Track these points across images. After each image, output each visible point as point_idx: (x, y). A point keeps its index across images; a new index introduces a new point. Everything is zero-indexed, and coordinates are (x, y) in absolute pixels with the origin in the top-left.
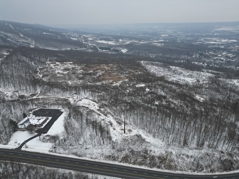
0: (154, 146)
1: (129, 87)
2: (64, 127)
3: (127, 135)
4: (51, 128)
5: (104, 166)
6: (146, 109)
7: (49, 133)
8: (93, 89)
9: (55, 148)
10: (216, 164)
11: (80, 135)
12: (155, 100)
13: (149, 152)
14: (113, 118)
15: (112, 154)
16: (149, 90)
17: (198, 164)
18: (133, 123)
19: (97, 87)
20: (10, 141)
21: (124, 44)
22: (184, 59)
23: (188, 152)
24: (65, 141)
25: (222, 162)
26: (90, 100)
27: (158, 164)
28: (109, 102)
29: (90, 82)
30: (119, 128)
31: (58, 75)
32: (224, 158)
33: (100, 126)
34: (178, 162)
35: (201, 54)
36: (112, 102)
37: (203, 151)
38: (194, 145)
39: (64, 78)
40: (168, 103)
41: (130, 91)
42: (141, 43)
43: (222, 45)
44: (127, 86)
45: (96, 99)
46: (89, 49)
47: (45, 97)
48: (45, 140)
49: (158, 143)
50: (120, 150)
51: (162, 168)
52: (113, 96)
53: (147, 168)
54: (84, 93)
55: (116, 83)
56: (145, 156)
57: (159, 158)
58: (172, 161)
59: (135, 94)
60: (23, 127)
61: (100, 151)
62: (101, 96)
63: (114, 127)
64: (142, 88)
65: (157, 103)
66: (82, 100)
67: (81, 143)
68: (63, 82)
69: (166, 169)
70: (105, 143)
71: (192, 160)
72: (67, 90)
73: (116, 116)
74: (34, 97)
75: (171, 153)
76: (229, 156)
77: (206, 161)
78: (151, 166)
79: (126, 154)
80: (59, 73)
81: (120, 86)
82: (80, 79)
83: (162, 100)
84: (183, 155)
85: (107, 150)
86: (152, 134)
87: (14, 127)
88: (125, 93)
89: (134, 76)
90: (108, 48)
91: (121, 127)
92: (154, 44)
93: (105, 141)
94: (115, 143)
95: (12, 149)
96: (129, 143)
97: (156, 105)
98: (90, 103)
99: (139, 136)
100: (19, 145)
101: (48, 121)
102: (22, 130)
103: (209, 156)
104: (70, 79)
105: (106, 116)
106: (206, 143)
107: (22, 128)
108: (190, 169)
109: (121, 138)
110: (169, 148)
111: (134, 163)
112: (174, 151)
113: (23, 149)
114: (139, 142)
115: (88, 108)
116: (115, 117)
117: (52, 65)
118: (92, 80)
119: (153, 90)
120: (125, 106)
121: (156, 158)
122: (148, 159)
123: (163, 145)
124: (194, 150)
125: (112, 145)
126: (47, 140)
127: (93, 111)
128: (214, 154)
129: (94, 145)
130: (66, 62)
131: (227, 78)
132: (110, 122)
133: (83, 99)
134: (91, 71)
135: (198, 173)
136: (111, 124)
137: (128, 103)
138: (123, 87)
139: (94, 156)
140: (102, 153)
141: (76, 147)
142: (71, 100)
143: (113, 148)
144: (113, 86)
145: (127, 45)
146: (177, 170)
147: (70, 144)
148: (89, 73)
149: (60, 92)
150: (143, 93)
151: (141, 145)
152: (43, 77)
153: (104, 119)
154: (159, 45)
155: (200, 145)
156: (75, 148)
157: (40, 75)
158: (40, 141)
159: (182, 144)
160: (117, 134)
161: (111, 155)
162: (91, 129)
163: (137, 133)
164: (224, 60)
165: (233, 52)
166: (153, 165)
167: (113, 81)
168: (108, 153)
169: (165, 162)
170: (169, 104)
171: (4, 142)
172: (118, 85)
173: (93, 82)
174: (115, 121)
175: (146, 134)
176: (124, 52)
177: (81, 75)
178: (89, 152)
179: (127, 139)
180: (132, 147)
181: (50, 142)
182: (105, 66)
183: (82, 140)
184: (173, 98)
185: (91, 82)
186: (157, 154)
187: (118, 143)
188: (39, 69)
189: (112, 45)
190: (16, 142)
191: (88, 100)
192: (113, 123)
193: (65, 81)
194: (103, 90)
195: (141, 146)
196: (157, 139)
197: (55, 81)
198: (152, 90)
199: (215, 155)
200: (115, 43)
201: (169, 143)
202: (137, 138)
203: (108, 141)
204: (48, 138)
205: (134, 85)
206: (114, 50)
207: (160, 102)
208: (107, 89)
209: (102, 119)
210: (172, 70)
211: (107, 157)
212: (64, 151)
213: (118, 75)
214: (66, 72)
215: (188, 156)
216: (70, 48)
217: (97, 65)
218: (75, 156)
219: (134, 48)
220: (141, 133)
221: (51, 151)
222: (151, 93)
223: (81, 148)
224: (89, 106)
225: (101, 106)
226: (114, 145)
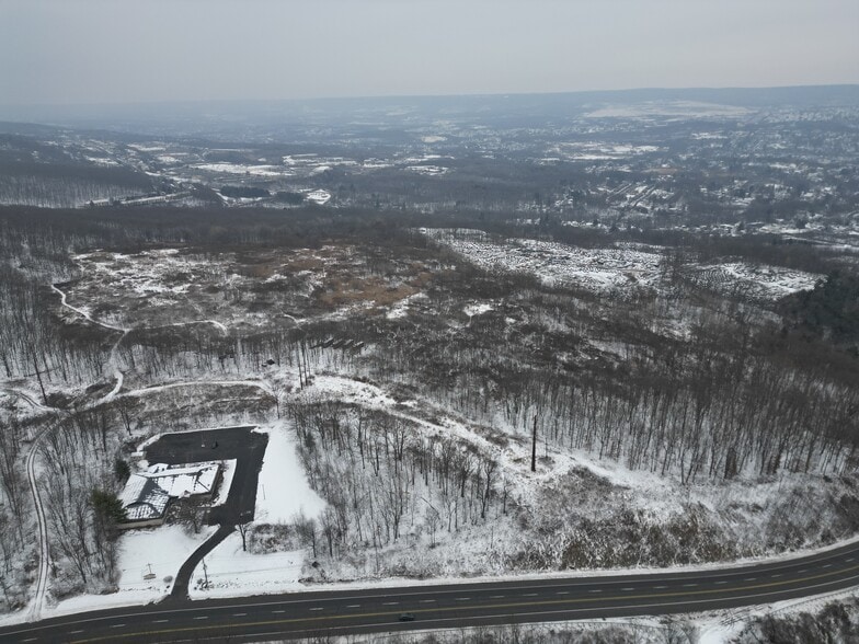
0: (645, 496)
1: (445, 317)
3: (546, 477)
4: (258, 496)
7: (261, 518)
9: (316, 565)
10: (828, 518)
13: (636, 518)
14: (467, 428)
15: (528, 548)
16: (513, 321)
20: (119, 575)
21: (311, 174)
23: (747, 496)
24: (340, 534)
25: (840, 508)
26: (344, 377)
27: (679, 551)
28: (415, 377)
29: (296, 316)
30: (506, 457)
31: (157, 302)
32: (840, 495)
34: (731, 532)
35: (577, 196)
36: (426, 374)
38: (748, 471)
40: (594, 355)
42: (365, 165)
43: (622, 162)
44: (435, 316)
45: (364, 372)
46: (186, 196)
47: (159, 389)
48: (257, 547)
49: (651, 485)
50: (546, 530)
51: (694, 562)
52: (416, 355)
53: (651, 570)
55: (391, 308)
56: (632, 533)
57: (674, 530)
58: (712, 532)
60: (145, 512)
61: (480, 545)
62: (374, 358)
63: (487, 456)
64: (487, 315)
65: (565, 360)
66: (312, 380)
68: (193, 326)
69: (707, 560)
70: (490, 514)
71: (767, 517)
72: (231, 354)
73: (473, 420)
74: (110, 397)
75: (701, 506)
76: (847, 489)
78: (659, 560)
79: (572, 538)
80: (151, 294)
81: (413, 318)
82: (253, 307)
83: (572, 348)
84: (736, 507)
85: (504, 536)
87: (111, 520)
90: (258, 188)
91: (508, 452)
92: (413, 168)
94: (520, 509)
95: (151, 603)
96: (565, 501)
97: (567, 366)
98: (350, 386)
99: (583, 473)
100: (172, 585)
101: (229, 476)
102: (148, 527)
103: (801, 496)
104: (216, 313)
105: (438, 424)
107: (146, 516)
108: (771, 546)
109: (533, 489)
110: (691, 495)
111: (608, 565)
112: (709, 500)
113: (195, 593)
114: (594, 492)
115: (353, 405)
116: (470, 421)
117: (100, 266)
118: (300, 307)
119: (526, 319)
121: (664, 534)
122: (644, 540)
123: (669, 489)
124: (760, 486)
125: (515, 518)
126: (269, 542)
127: (380, 414)
128: (811, 488)
129: (453, 529)
130: (148, 249)
131: (702, 261)
134: (278, 276)
135: (794, 554)
136: (473, 449)
139: (468, 568)
140: (490, 550)
141: (391, 546)
142: (272, 389)
143: (524, 525)
144: (389, 321)
145: (320, 175)
146: (736, 556)
147: (363, 544)
148: (272, 284)
151: (606, 499)
152: (95, 315)
153: (436, 436)
154: (433, 171)
155: (769, 469)
156: (392, 552)
157: (77, 310)
158: (247, 554)
161: (524, 550)
163: (574, 464)
164: (649, 208)
165: (663, 182)
166: (664, 557)
167: (377, 304)
168: (513, 545)
169: (697, 540)
171: (102, 586)
173: (309, 315)
174: (480, 437)
175: (601, 462)
176: (322, 203)
177: (249, 295)
178: (445, 556)
179: (551, 488)
180: (579, 511)
181: (289, 547)
182: (311, 253)
184: (599, 340)
185: (302, 317)
186: (664, 519)
187: (529, 506)
188: (55, 285)
189: (266, 176)
190: (151, 577)
191: (338, 378)
192: (476, 442)
193: (199, 321)
194: (365, 339)
195: (605, 503)
196: (643, 473)
197: (156, 325)
198: (522, 320)
200: (275, 171)
202: (582, 480)
204: (266, 536)
205: (456, 310)
208: (377, 334)
209: (431, 438)
210: (532, 251)
211: (513, 561)
212: (353, 568)
213: (383, 282)
214: (181, 288)
215: (756, 508)
216: (105, 197)
217: (282, 253)
218: (403, 578)
219: (352, 186)
220: (581, 460)
221: (310, 580)
222: (527, 330)
223: (413, 547)
224: (356, 397)
225: (399, 393)
226: (520, 517)
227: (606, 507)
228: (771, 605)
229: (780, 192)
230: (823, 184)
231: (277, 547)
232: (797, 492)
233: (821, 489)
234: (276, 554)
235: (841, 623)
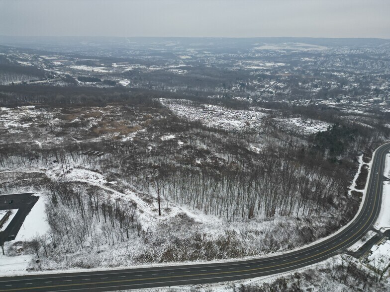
0: (209, 227)
1: (151, 141)
2: (47, 222)
3: (164, 218)
4: (22, 228)
5: (136, 274)
6: (186, 172)
7: (18, 238)
8: (90, 151)
9: (38, 262)
10: (294, 237)
12: (195, 158)
13: (202, 238)
14: (136, 195)
15: (146, 252)
16: (182, 143)
17: (272, 241)
18: (169, 197)
19: (94, 146)
21: (123, 72)
22: (220, 94)
23: (257, 227)
24: (55, 246)
25: (301, 232)
26: (87, 169)
27: (218, 253)
28: (123, 170)
29: (78, 139)
30: (149, 209)
31: (12, 131)
32: (302, 226)
33: (118, 210)
34: (245, 244)
35: (242, 85)
36: (128, 168)
37: (276, 222)
38: (262, 215)
39: (25, 135)
40: (214, 160)
41: (152, 147)
42: (150, 68)
43: (267, 70)
44: (146, 141)
45: (98, 167)
46: (59, 80)
49: (213, 222)
50: (157, 244)
51: (224, 258)
52: (128, 159)
53: (203, 262)
54: (72, 160)
55: (127, 136)
56: (198, 245)
57: (219, 243)
58: (236, 244)
59: (162, 152)
61: (123, 251)
62: (107, 160)
63: (140, 208)
64: (171, 140)
65: (199, 162)
66: (71, 171)
67: (88, 245)
68: (26, 143)
69: (231, 257)
70: (131, 236)
71: (264, 236)
72: (37, 157)
73: (140, 191)
75: (234, 232)
76: (307, 223)
77: (281, 234)
78: (208, 257)
79: (169, 247)
80: (11, 127)
81: (135, 141)
82: (58, 135)
83: (205, 156)
84: (250, 232)
85: (136, 247)
86: (203, 209)
88: (147, 151)
89: (155, 123)
90: (96, 78)
91: (151, 206)
92: (172, 70)
93: (129, 234)
94: (147, 234)
96: (170, 229)
97: (198, 165)
98: (88, 174)
99: (183, 216)
101: (11, 217)
103: (283, 227)
104: (39, 137)
105: (123, 193)
106: (277, 210)
108: (263, 250)
109: (156, 224)
110: (231, 226)
111: (183, 259)
112: (238, 228)
114: (184, 225)
115: (85, 183)
116: (139, 191)
118: (82, 135)
119: (189, 142)
120: (151, 173)
121: (213, 245)
122: (203, 248)
123: (221, 224)
124: (264, 222)
125: (143, 238)
126: (19, 250)
127: (96, 188)
128: (289, 223)
129: (111, 244)
130: (20, 105)
131: (283, 117)
132: (131, 201)
133: (72, 169)
134: (77, 120)
135: (273, 254)
136: (135, 205)
137: (155, 167)
138: (140, 143)
139: (114, 262)
140: (127, 254)
141: (78, 252)
142: (51, 175)
143: (146, 241)
144: (122, 143)
145: (127, 72)
146: (245, 255)
147: (65, 251)
148: (73, 123)
149: (24, 162)
150: (175, 149)
151: (189, 229)
153: (119, 198)
154: (180, 72)
155: (270, 214)
156: (78, 255)
158: (4, 257)
159: (247, 217)
160: (148, 219)
162: (102, 218)
163: (180, 212)
164: (274, 92)
165: (283, 80)
166: (210, 256)
167: (121, 134)
168: (139, 251)
169: (228, 248)
170: (217, 162)
172: (132, 139)
173: (85, 139)
174: (140, 199)
175: (194, 211)
176: (125, 85)
177: (59, 128)
178: (104, 257)
179: (165, 223)
180: (175, 234)
181: (26, 253)
182: (99, 109)
183: (90, 239)
184: (220, 153)
185: (81, 139)
186: (215, 238)
187: (152, 232)
189: (101, 72)
191: (84, 170)
192: (137, 202)
193: (29, 141)
194: (106, 151)
196: (211, 216)
197: (7, 142)
198: (187, 143)
199: (291, 225)
200: (106, 70)
201: (229, 218)
202: (181, 219)
203: (136, 232)
204: (19, 247)
205: (157, 138)
206: (106, 82)
207: (202, 161)
208: (113, 148)
209: (117, 199)
210: (208, 110)
211: (137, 259)
212: (56, 263)
213: (128, 123)
214: (27, 125)
215: (257, 233)
216: (20, 80)
217: (85, 109)
218: (79, 268)
219: (140, 78)
220: (185, 210)
221: (32, 269)
222: (187, 147)
223: (89, 253)
224: (88, 179)
225: (110, 178)
226: (146, 237)
227: (189, 232)
228: (251, 279)
229: (334, 85)
230: (354, 82)
231: (23, 253)
232: (281, 225)
233: (293, 224)
234: (20, 256)
235: (282, 287)
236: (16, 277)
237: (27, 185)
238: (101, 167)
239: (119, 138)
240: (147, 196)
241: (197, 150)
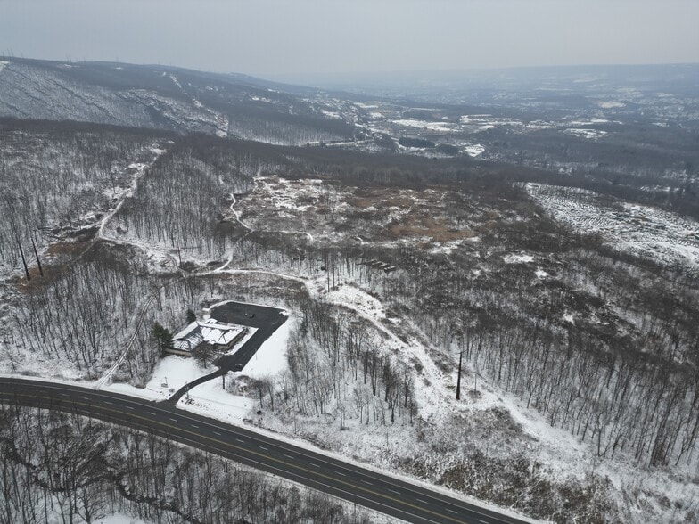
0: (551, 452)
1: (483, 260)
2: (287, 358)
3: (464, 407)
4: (254, 356)
5: (390, 487)
6: (533, 333)
7: (246, 371)
8: (372, 260)
9: (259, 413)
11: (330, 386)
12: (563, 309)
13: (531, 468)
14: (426, 351)
15: (417, 457)
16: (545, 274)
18: (485, 371)
19: (383, 254)
20: (150, 379)
21: (475, 131)
22: (673, 184)
23: (668, 488)
24: (287, 398)
26: (362, 289)
27: (560, 511)
28: (416, 302)
29: (365, 239)
30: (442, 381)
31: (282, 215)
33: (387, 368)
34: (629, 516)
36: (427, 302)
39: (297, 222)
40: (608, 320)
41: (482, 272)
42: (529, 126)
44: (474, 258)
45: (379, 289)
47: (246, 272)
48: (235, 389)
49: (563, 446)
50: (440, 449)
52: (431, 285)
53: (521, 516)
54: (346, 270)
55: (442, 245)
56: (519, 479)
57: (565, 491)
58: (607, 507)
59: (498, 284)
60: (184, 346)
61: (380, 440)
62: (395, 280)
63: (426, 377)
64: (523, 265)
65: (570, 319)
66: (339, 287)
67: (329, 411)
68: (294, 234)
70: (398, 420)
71: (682, 516)
72: (302, 258)
73: (436, 346)
74: (218, 271)
75: (607, 481)
78: (534, 511)
79: (459, 462)
80: (283, 209)
81: (453, 256)
82: (339, 228)
83: (587, 309)
84: (649, 494)
85: (402, 441)
86: (547, 414)
87: (164, 345)
88: (469, 277)
89: (500, 227)
90: (427, 140)
91: (447, 379)
92: (572, 130)
93: (396, 415)
94: (426, 424)
95: (154, 401)
96: (470, 430)
97: (567, 325)
98: (361, 297)
99: (502, 415)
100: (172, 395)
101: (247, 338)
102: (183, 356)
104: (313, 228)
105: (405, 342)
107: (183, 349)
109: (446, 413)
110: (602, 467)
111: (482, 496)
112: (619, 476)
113: (181, 405)
114: (500, 433)
115: (354, 311)
116: (432, 346)
117: (267, 186)
118: (372, 233)
119: (561, 275)
120: (463, 318)
121: (552, 491)
122: (528, 489)
123: (581, 455)
124: (692, 486)
125: (418, 430)
126: (242, 388)
127: (366, 323)
129: (364, 422)
132: (414, 360)
133: (342, 285)
134: (372, 208)
136: (419, 368)
137: (474, 310)
138: (462, 260)
139: (362, 454)
140: (385, 447)
141: (315, 418)
142: (311, 287)
143: (421, 438)
144: (431, 255)
145: (484, 132)
147: (298, 410)
148: (366, 213)
149: (284, 262)
150: (525, 284)
151: (508, 442)
152: (243, 217)
153: (397, 350)
154: (590, 134)
156: (313, 423)
157: (235, 212)
158: (224, 391)
159: (647, 458)
160: (435, 400)
161: (413, 457)
162: (360, 374)
163: (498, 404)
166: (541, 510)
167: (432, 241)
168: (405, 450)
169: (585, 509)
170: (612, 326)
171: (138, 382)
172: (448, 252)
173: (375, 240)
174: (431, 361)
175: (527, 411)
176: (474, 155)
177: (343, 219)
178: (349, 439)
179: (463, 417)
180: (478, 444)
181: (249, 396)
182: (411, 193)
183: (334, 401)
184: (626, 308)
185: (369, 240)
186: (560, 478)
187: (435, 425)
188: (235, 195)
189: (438, 131)
190: (165, 385)
191: (358, 290)
192: (424, 363)
193: (300, 231)
194: (400, 265)
195: (506, 445)
196: (562, 431)
197: (272, 229)
198: (556, 275)
200: (448, 127)
201: (603, 450)
202: (496, 419)
203: (407, 416)
204: (243, 384)
205: (497, 256)
206: (443, 149)
207: (579, 317)
208: (413, 263)
209: (393, 350)
210: (629, 216)
211: (400, 462)
212: (282, 425)
213: (451, 223)
214: (304, 207)
215: (664, 502)
216: (318, 140)
217: (389, 191)
218: (310, 443)
219: (505, 143)
220: (510, 404)
221: (250, 421)
222: (552, 284)
223: (329, 424)
224: (359, 306)
225: (393, 311)
226: (422, 430)
227: (505, 449)
231: (245, 393)
234: (241, 397)
236: (229, 426)
237: (278, 297)
238: (384, 291)
239: (427, 246)
240: (445, 358)
241: (574, 293)
